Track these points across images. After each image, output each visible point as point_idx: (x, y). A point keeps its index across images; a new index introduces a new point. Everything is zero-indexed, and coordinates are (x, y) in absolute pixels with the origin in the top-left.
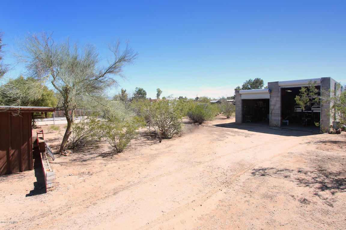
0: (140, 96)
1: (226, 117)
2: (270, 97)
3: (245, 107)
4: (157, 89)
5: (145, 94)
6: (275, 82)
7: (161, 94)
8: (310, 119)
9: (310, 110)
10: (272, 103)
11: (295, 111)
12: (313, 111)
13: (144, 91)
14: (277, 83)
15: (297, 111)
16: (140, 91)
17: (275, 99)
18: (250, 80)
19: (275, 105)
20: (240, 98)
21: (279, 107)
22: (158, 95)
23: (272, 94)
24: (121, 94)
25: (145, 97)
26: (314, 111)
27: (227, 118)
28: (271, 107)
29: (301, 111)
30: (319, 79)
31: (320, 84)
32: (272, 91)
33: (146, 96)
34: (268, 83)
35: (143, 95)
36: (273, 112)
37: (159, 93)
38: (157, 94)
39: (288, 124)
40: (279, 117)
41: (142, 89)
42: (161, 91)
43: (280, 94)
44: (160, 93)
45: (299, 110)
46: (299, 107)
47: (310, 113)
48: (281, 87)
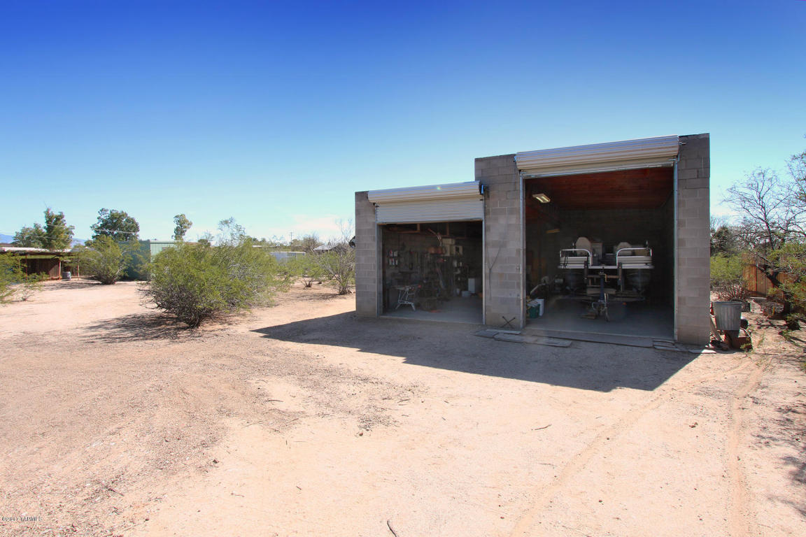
0: (115, 233)
1: (336, 292)
2: (485, 214)
3: (396, 254)
4: (176, 217)
5: (134, 227)
6: (501, 157)
7: (188, 230)
9: (613, 262)
10: (490, 237)
11: (563, 267)
12: (620, 264)
13: (131, 221)
15: (569, 266)
16: (116, 218)
17: (503, 221)
19: (502, 245)
20: (372, 220)
21: (518, 251)
22: (180, 232)
23: (491, 201)
24: (46, 225)
25: (136, 237)
26: (625, 266)
27: (341, 294)
28: (488, 254)
29: (582, 266)
31: (670, 162)
32: (491, 193)
33: (138, 233)
34: (477, 160)
35: (128, 231)
36: (496, 270)
37: (182, 226)
38: (177, 229)
39: (541, 314)
40: (519, 287)
41: (123, 215)
42: (187, 221)
44: (185, 227)
45: (575, 263)
46: (574, 254)
47: (614, 272)
48: (525, 175)
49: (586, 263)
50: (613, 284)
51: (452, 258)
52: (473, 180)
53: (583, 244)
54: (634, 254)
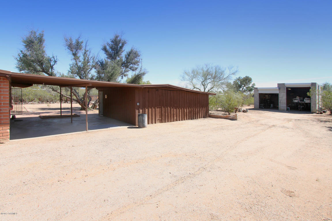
8: (303, 106)
9: (303, 101)
10: (280, 96)
11: (293, 102)
12: (305, 102)
14: (284, 84)
15: (295, 102)
17: (282, 94)
18: (239, 78)
19: (282, 98)
20: (257, 92)
21: (285, 99)
23: (280, 91)
26: (306, 102)
28: (280, 99)
29: (297, 102)
30: (309, 83)
31: (310, 86)
32: (280, 89)
34: (278, 84)
36: (281, 101)
39: (289, 110)
40: (285, 104)
43: (285, 91)
45: (296, 101)
46: (296, 99)
47: (304, 103)
48: (286, 87)
49: (298, 101)
50: (303, 105)
51: (268, 99)
52: (277, 87)
53: (298, 98)
54: (308, 100)
